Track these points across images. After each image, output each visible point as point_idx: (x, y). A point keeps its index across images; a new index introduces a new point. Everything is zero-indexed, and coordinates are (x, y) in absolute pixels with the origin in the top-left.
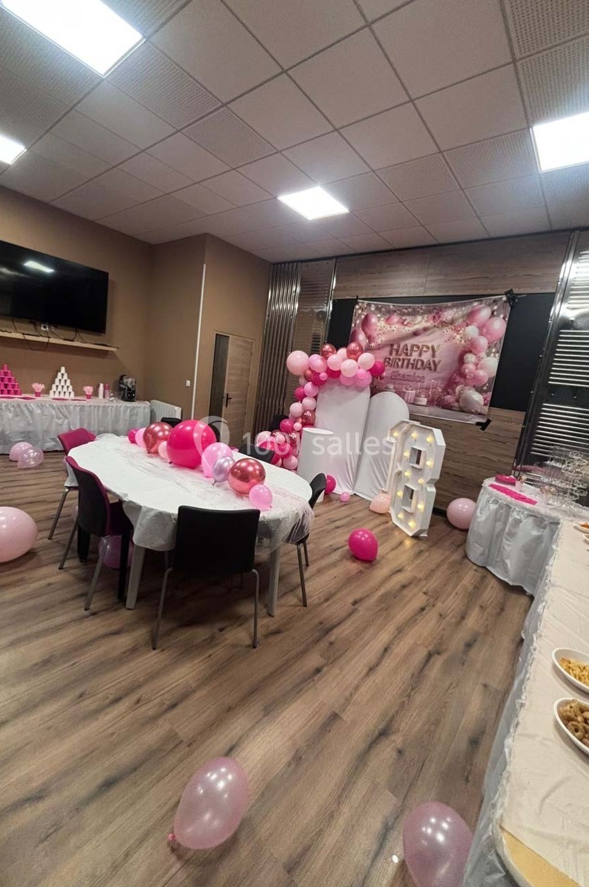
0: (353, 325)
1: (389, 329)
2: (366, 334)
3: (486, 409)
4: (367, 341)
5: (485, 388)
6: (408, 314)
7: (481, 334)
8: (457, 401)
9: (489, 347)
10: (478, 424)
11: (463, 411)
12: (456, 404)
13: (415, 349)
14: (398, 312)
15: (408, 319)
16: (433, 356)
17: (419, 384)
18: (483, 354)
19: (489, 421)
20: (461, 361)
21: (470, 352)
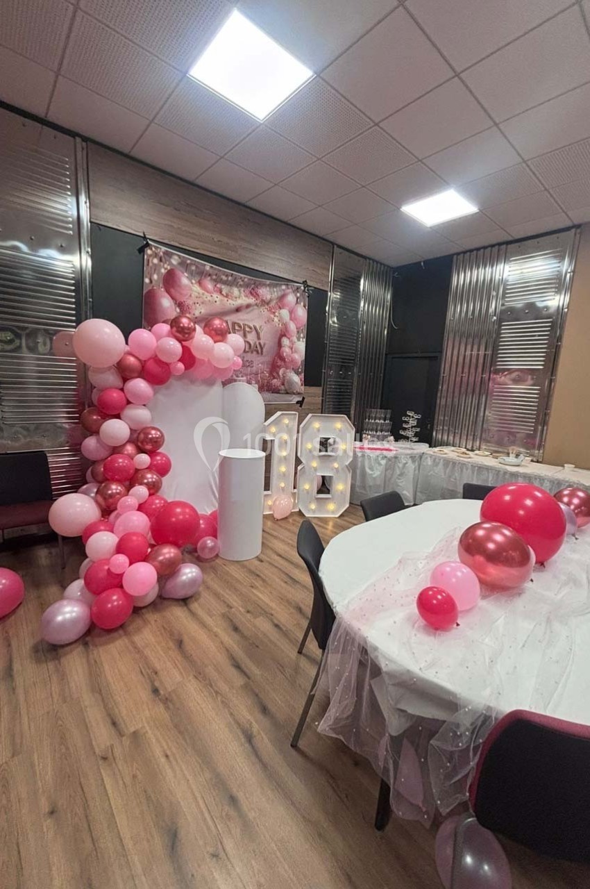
0: (147, 280)
1: (209, 298)
2: (173, 298)
3: (303, 388)
4: (178, 310)
5: (300, 370)
6: (225, 283)
7: (291, 319)
8: (283, 384)
9: (298, 332)
10: (298, 402)
11: (287, 393)
12: (283, 387)
13: (237, 328)
14: (214, 277)
15: (225, 289)
16: (259, 338)
17: (249, 369)
18: (295, 339)
19: (304, 398)
20: (280, 345)
21: (285, 335)
